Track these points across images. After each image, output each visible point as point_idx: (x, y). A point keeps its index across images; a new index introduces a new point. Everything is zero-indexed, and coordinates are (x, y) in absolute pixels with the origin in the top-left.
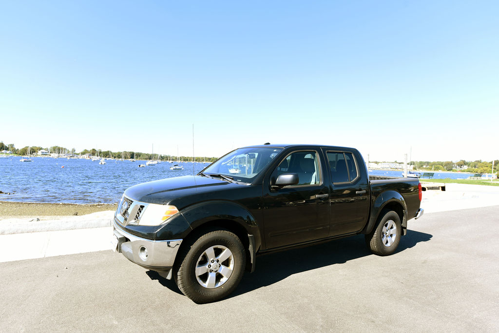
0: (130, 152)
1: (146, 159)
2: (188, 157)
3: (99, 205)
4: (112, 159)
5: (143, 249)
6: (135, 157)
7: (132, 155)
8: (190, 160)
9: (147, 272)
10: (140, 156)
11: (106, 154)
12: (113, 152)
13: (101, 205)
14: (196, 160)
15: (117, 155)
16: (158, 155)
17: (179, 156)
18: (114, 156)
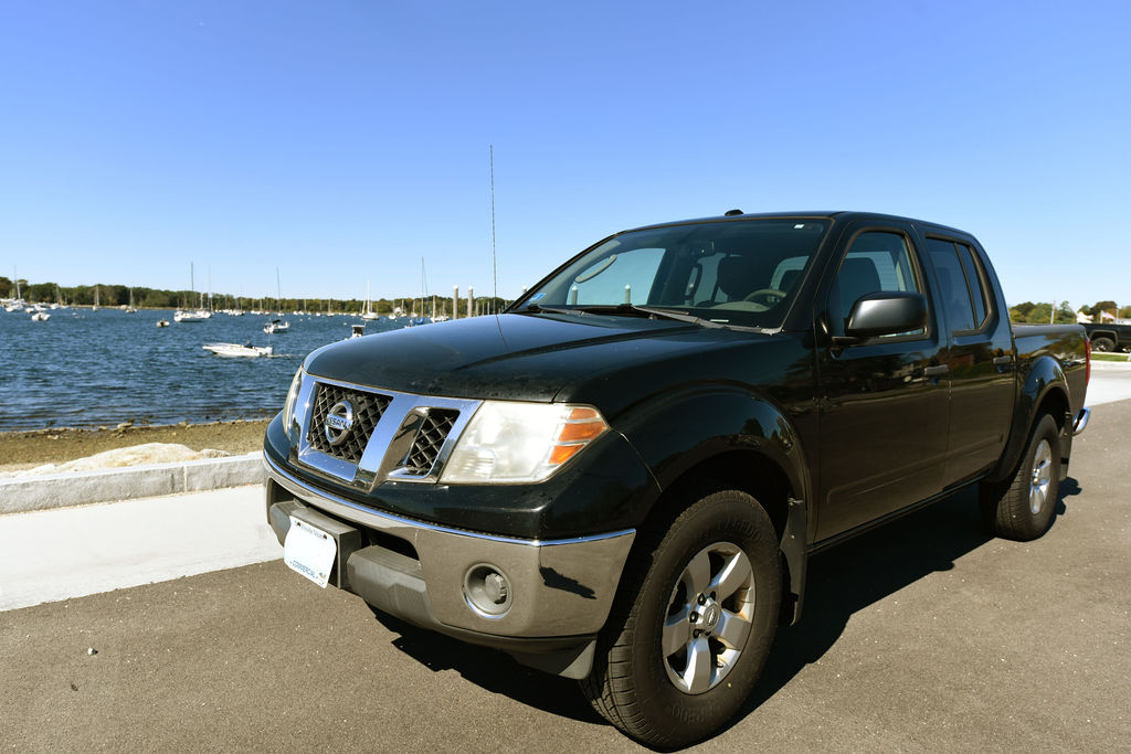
0: (116, 287)
1: (163, 306)
2: (284, 301)
3: (51, 433)
4: (64, 307)
5: (480, 575)
6: (132, 300)
7: (122, 295)
8: (289, 307)
9: (396, 643)
10: (144, 297)
11: (46, 293)
12: (61, 286)
13: (59, 433)
14: (308, 309)
15: (75, 295)
16: (199, 294)
17: (257, 296)
18: (68, 296)
